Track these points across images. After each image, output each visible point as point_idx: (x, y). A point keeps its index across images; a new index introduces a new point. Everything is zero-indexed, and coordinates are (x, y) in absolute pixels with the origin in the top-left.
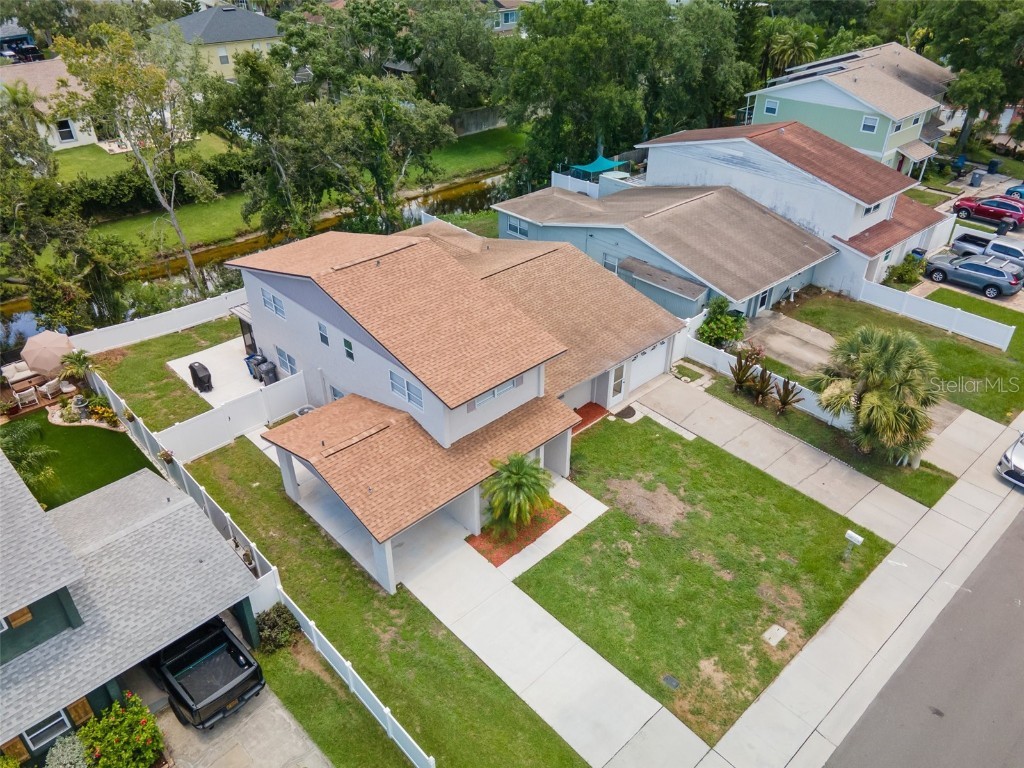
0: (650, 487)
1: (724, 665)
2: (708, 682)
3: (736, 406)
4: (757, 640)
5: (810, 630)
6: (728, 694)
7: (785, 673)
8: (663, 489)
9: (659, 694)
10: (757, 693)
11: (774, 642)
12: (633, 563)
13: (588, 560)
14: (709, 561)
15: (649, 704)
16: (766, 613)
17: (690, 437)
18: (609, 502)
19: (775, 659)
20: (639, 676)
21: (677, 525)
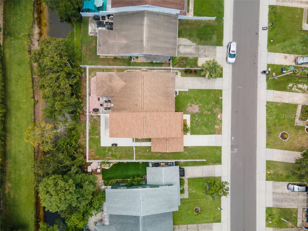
0: (191, 106)
1: (217, 125)
2: (217, 128)
3: (188, 76)
4: (218, 119)
5: (221, 112)
6: (219, 128)
7: (222, 120)
8: (193, 105)
9: (214, 134)
10: (222, 125)
11: (220, 118)
12: (199, 120)
13: (195, 125)
14: (206, 112)
15: (214, 135)
16: (217, 114)
17: (187, 90)
18: (189, 114)
19: (221, 119)
20: (211, 133)
21: (199, 109)
